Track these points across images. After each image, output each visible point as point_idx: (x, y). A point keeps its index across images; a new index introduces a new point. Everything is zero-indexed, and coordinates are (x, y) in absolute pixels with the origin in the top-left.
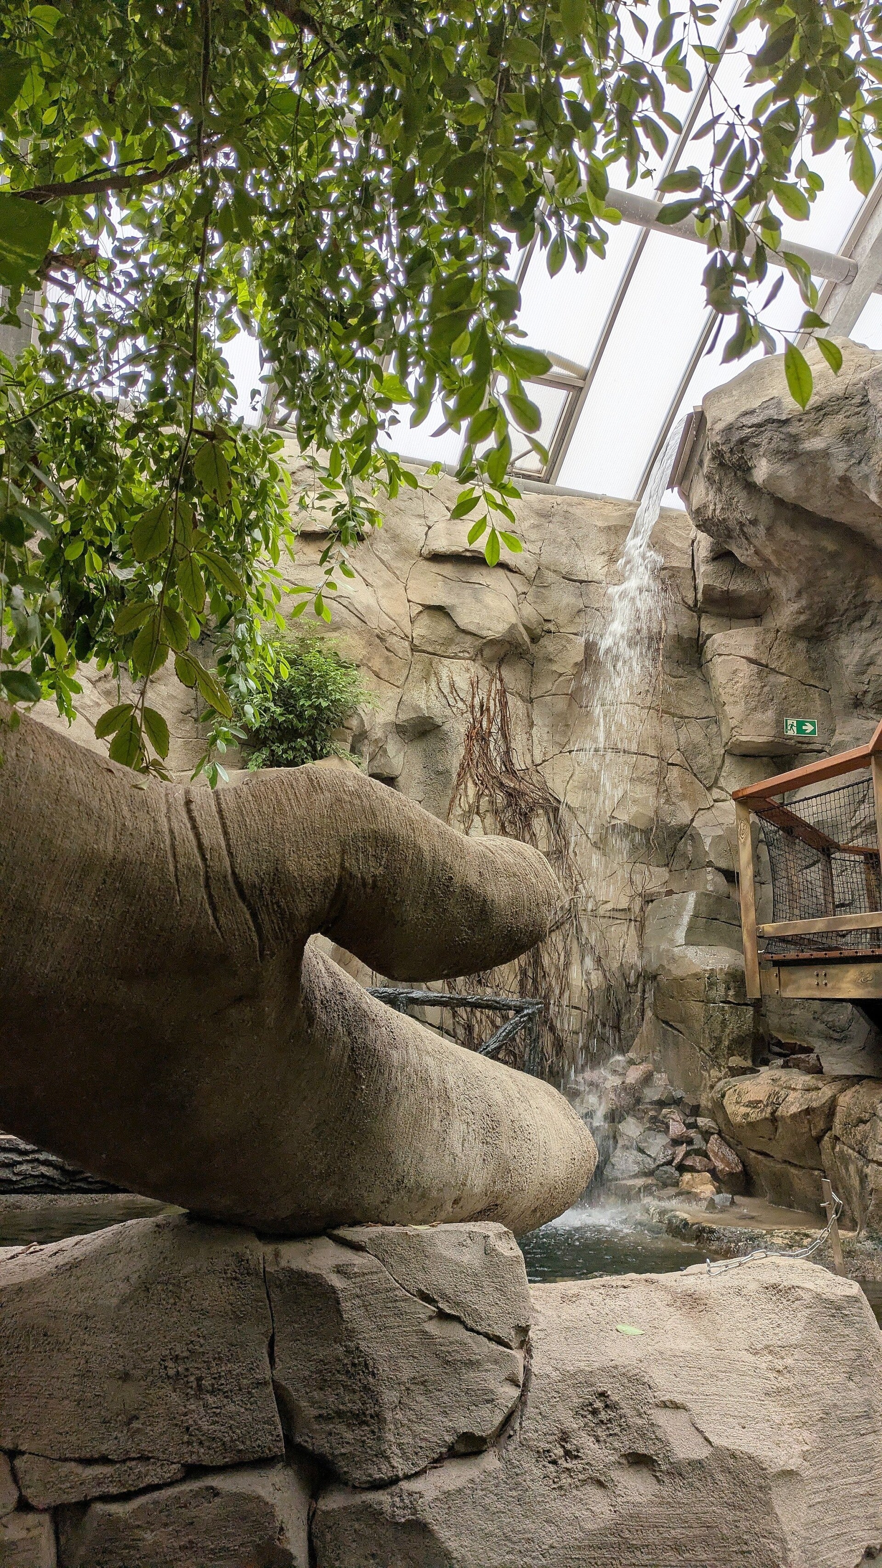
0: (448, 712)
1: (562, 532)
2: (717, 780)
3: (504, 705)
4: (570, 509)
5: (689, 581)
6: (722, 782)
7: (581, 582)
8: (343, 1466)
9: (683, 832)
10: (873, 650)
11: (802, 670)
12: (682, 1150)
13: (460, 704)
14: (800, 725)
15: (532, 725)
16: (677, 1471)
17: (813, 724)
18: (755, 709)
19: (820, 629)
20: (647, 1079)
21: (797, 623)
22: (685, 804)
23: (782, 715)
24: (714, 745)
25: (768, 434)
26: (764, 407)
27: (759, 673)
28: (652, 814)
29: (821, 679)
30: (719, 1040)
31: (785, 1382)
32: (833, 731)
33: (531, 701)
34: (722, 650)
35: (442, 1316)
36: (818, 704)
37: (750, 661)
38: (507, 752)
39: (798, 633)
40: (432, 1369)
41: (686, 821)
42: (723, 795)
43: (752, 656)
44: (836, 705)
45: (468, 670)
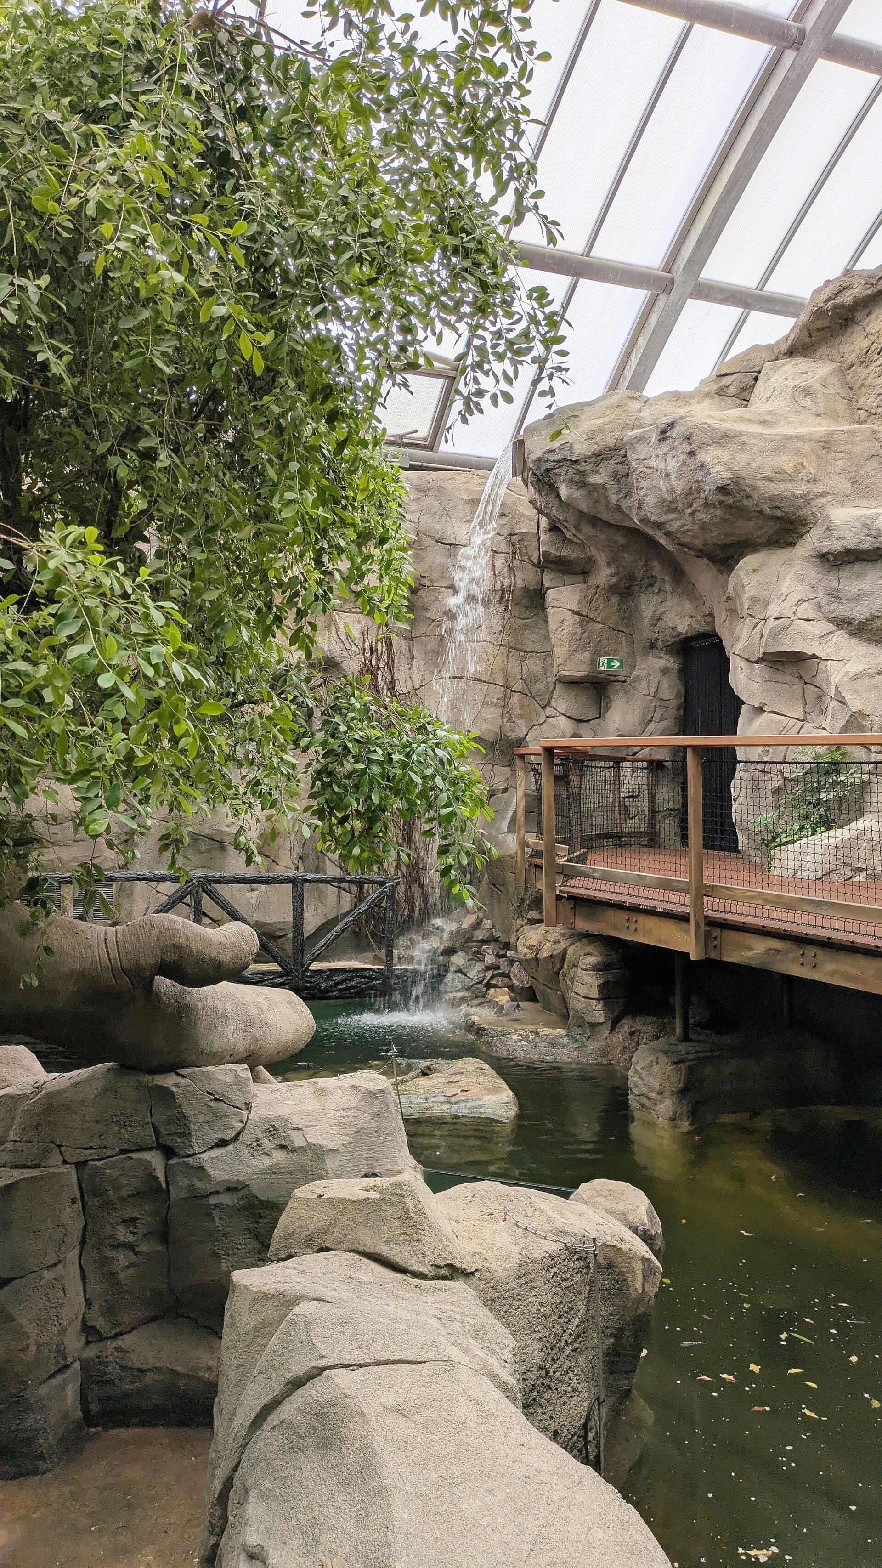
0: (345, 654)
1: (436, 504)
2: (549, 702)
3: (390, 646)
4: (442, 484)
5: (535, 544)
6: (553, 703)
7: (451, 545)
8: (177, 1150)
9: (520, 742)
10: (661, 610)
11: (615, 618)
12: (490, 974)
13: (354, 648)
14: (610, 662)
15: (412, 658)
16: (294, 1150)
17: (619, 661)
18: (576, 651)
19: (628, 588)
20: (477, 925)
21: (611, 582)
22: (522, 723)
23: (596, 654)
24: (549, 674)
25: (564, 468)
26: (561, 448)
27: (581, 622)
28: (498, 730)
29: (627, 626)
30: (523, 900)
31: (344, 1120)
32: (634, 667)
33: (412, 639)
34: (555, 604)
35: (216, 1099)
36: (624, 646)
37: (574, 612)
38: (393, 682)
39: (612, 589)
40: (210, 1117)
41: (522, 736)
42: (553, 713)
43: (576, 609)
44: (638, 647)
45: (359, 622)
